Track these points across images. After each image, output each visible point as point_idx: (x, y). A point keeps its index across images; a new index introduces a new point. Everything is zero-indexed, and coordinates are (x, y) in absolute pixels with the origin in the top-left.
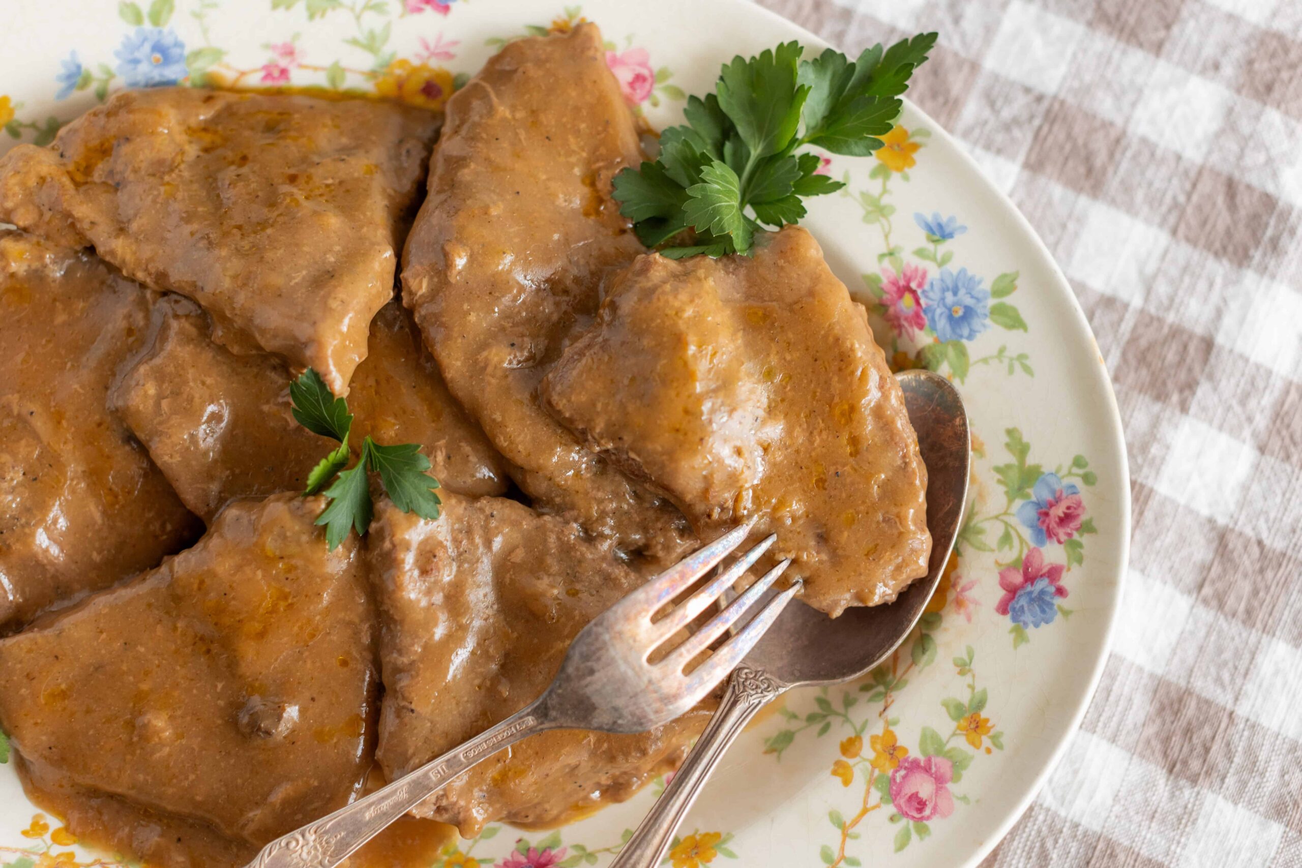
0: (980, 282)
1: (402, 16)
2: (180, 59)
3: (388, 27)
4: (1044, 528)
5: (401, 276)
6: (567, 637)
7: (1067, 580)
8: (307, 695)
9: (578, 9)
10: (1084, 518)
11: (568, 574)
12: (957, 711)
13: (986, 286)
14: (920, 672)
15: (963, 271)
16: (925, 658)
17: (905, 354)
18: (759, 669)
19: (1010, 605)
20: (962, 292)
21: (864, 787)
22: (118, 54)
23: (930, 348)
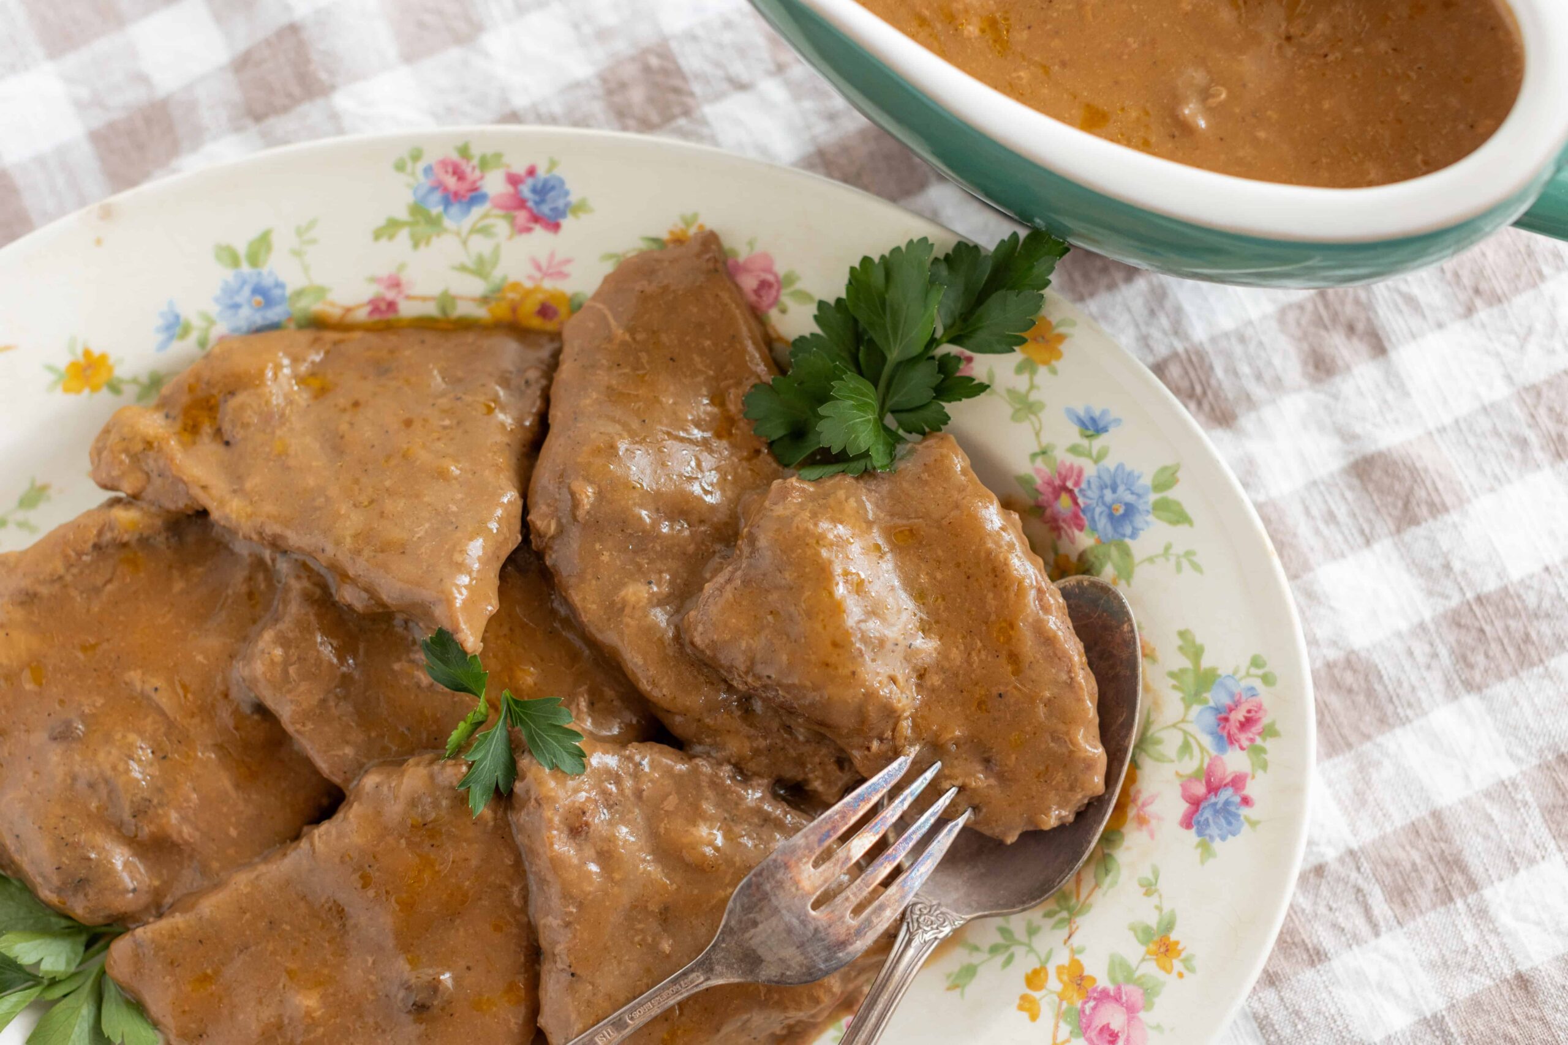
0: (1139, 477)
1: (510, 238)
2: (283, 299)
3: (497, 249)
4: (1225, 734)
5: (529, 518)
6: (729, 885)
7: (1251, 789)
8: (462, 964)
9: (695, 216)
10: (1266, 721)
11: (725, 819)
12: (1145, 934)
13: (1146, 480)
14: (1104, 895)
15: (1120, 467)
16: (1108, 880)
17: (1067, 557)
18: (934, 902)
19: (1195, 818)
20: (1121, 489)
21: (1052, 1023)
22: (217, 300)
23: (1092, 549)
